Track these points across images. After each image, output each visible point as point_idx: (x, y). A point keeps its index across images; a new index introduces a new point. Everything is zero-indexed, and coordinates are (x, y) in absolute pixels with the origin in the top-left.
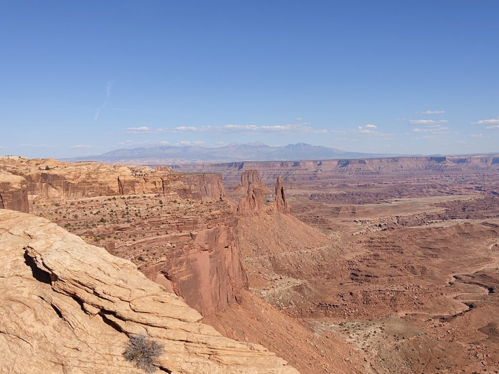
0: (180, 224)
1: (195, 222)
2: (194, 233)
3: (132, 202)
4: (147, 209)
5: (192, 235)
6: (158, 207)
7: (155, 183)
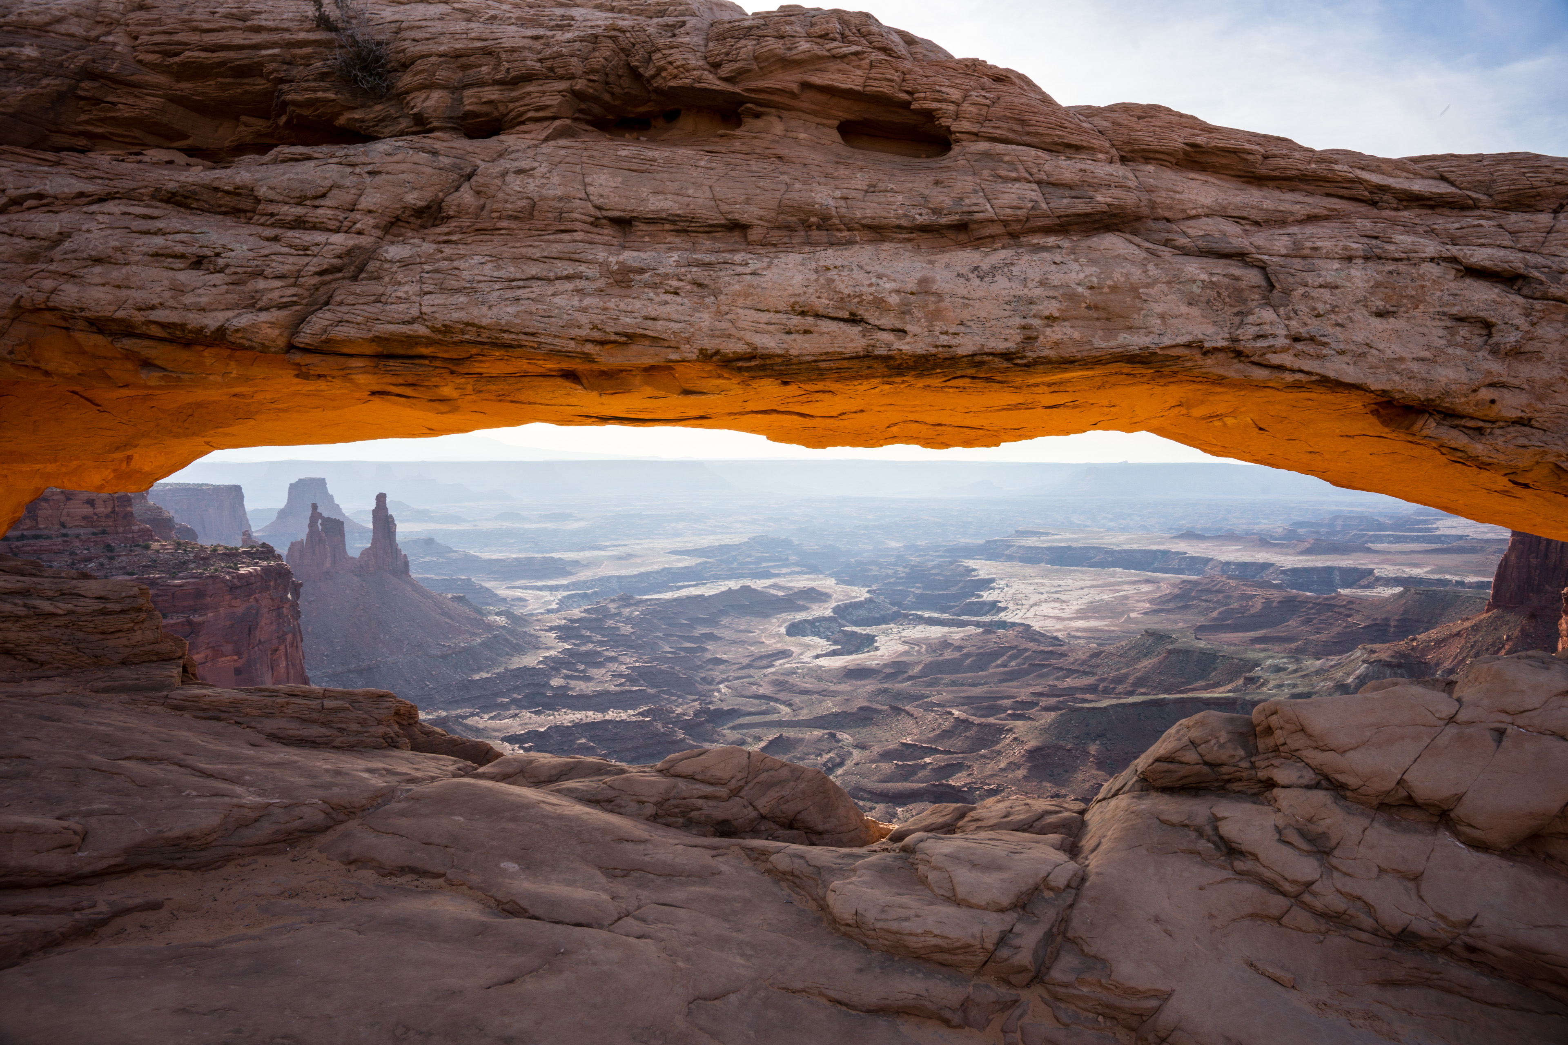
0: (160, 599)
1: (200, 594)
2: (196, 618)
3: (28, 549)
4: (73, 564)
5: (190, 623)
6: (102, 560)
7: (91, 503)
